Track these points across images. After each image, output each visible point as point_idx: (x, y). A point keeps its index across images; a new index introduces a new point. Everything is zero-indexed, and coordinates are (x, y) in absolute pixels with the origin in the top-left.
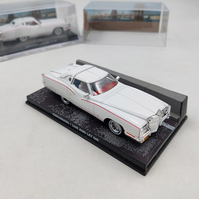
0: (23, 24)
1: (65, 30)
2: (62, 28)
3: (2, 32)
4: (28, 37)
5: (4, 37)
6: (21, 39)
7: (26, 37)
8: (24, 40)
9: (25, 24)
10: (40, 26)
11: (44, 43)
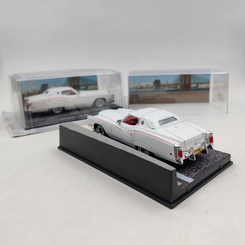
0: (58, 93)
1: (108, 101)
2: (104, 99)
3: (31, 101)
4: (63, 108)
5: (34, 107)
6: (54, 110)
7: (61, 108)
8: (58, 112)
9: (60, 93)
10: (79, 96)
11: (82, 116)
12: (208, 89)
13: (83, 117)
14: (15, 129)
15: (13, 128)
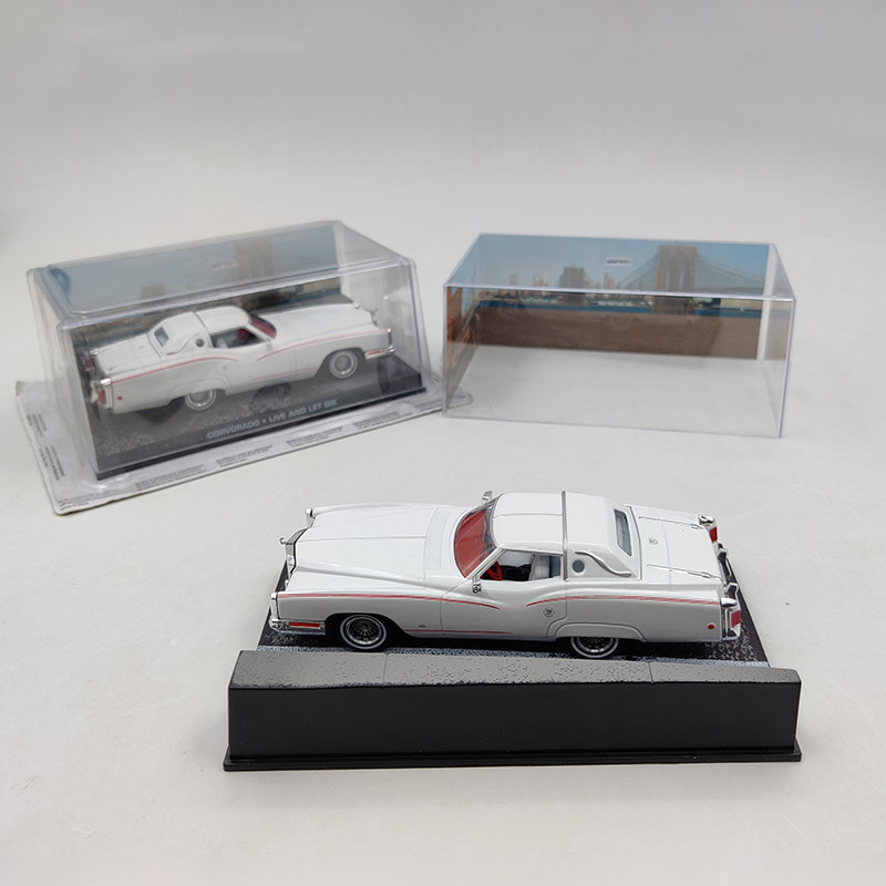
0: (200, 343)
1: (368, 357)
2: (358, 352)
4: (220, 392)
5: (120, 398)
6: (188, 401)
7: (211, 394)
9: (207, 341)
10: (269, 347)
11: (283, 415)
12: (755, 313)
13: (288, 418)
14: (63, 474)
15: (58, 472)
